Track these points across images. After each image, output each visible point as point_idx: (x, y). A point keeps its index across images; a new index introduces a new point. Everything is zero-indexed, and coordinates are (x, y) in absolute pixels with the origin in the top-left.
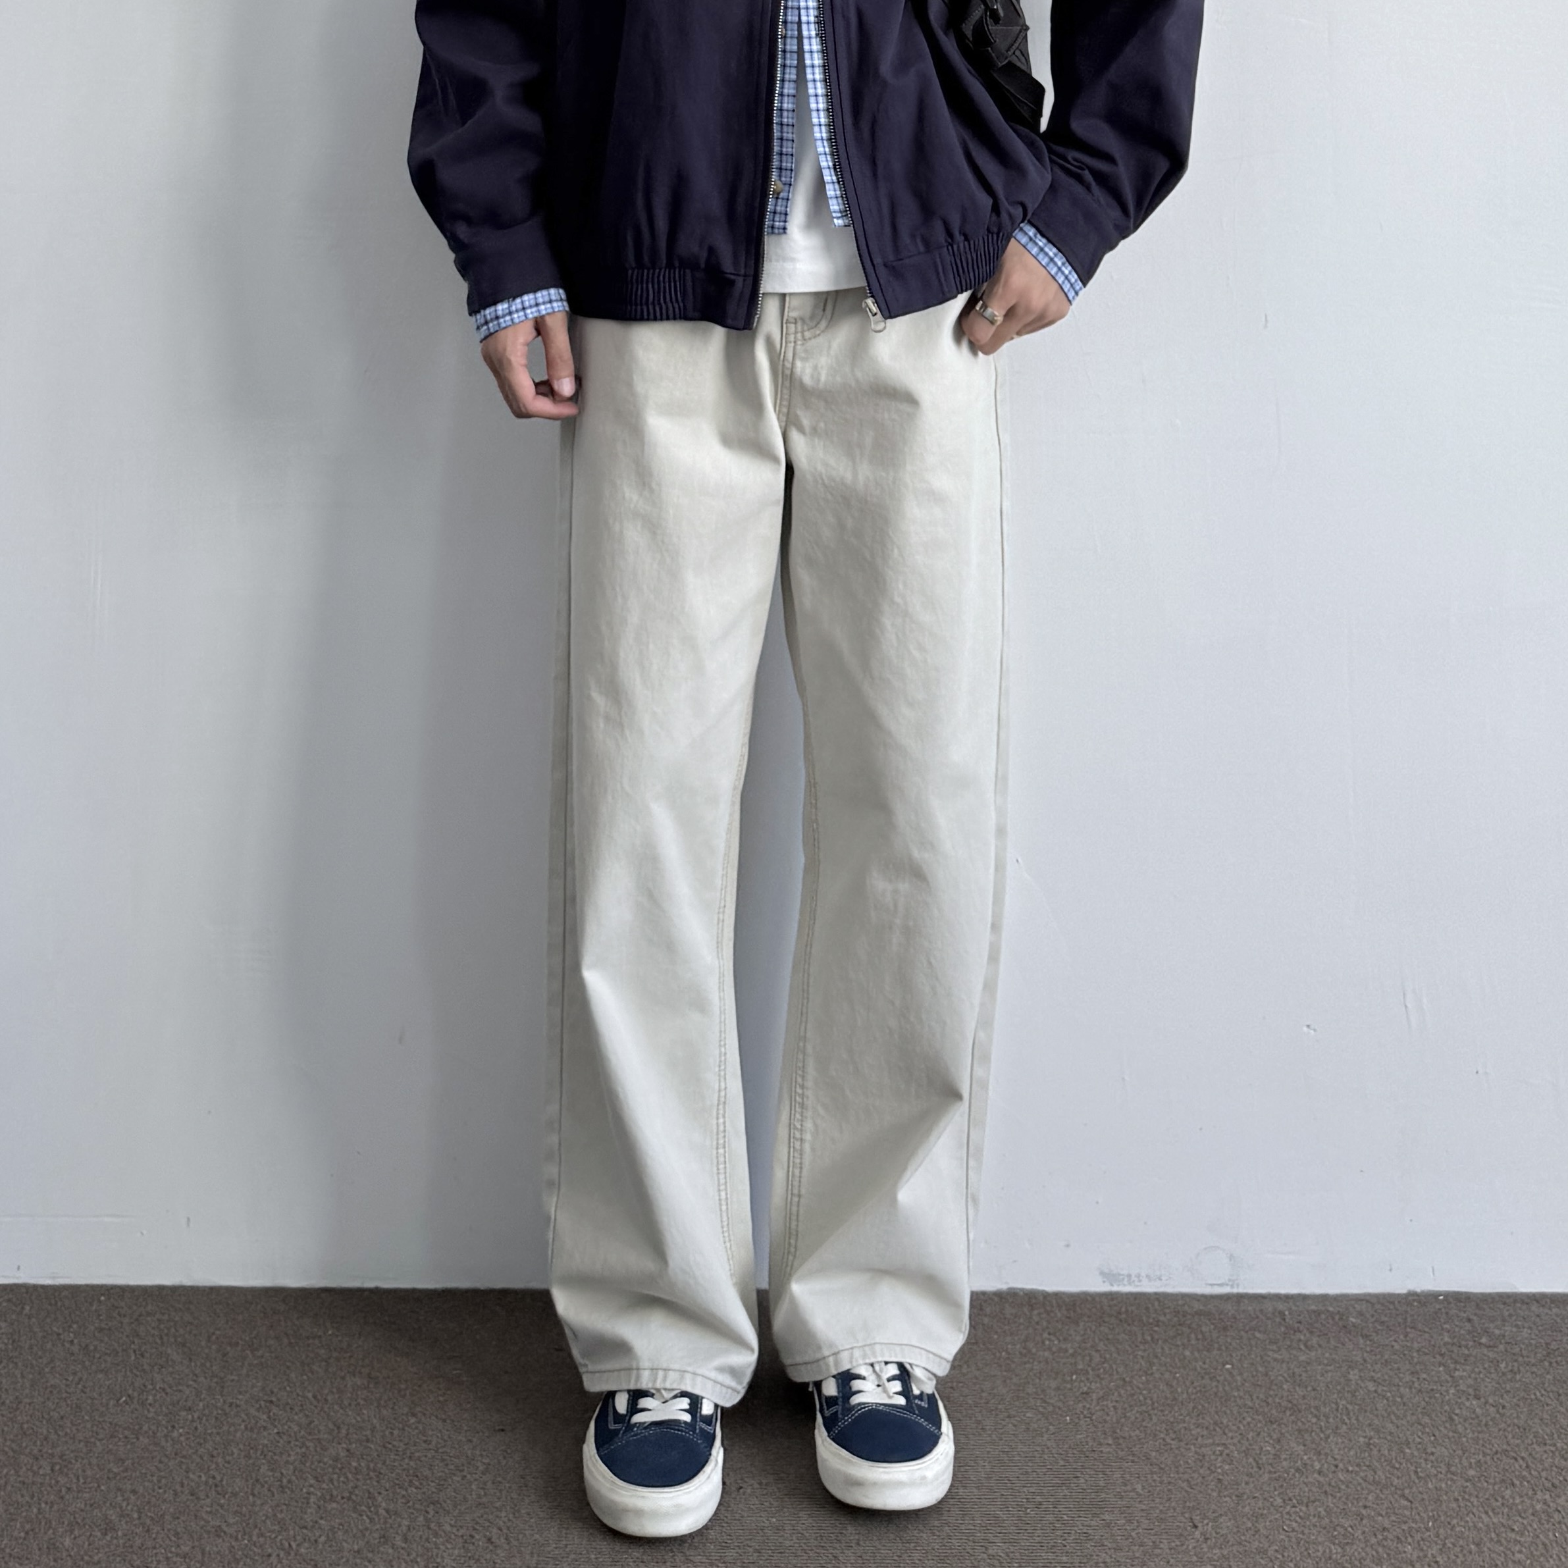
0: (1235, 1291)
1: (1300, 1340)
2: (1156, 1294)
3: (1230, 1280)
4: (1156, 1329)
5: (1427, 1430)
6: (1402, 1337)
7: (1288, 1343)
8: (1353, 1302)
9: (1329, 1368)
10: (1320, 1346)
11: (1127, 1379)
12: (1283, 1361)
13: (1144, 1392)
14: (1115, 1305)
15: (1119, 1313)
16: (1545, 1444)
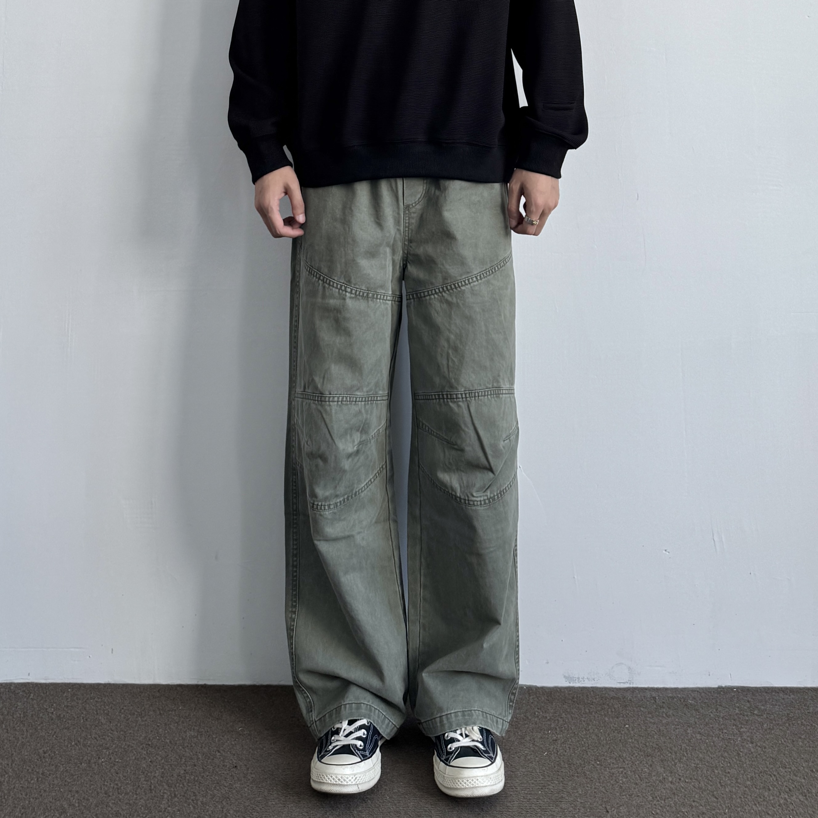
0: (631, 686)
1: (664, 712)
2: (592, 687)
3: (629, 681)
4: (592, 706)
5: (727, 760)
6: (714, 710)
7: (657, 714)
8: (690, 692)
9: (677, 727)
10: (674, 715)
11: (576, 733)
12: (654, 723)
13: (585, 740)
14: (571, 694)
15: (573, 698)
16: (786, 768)
